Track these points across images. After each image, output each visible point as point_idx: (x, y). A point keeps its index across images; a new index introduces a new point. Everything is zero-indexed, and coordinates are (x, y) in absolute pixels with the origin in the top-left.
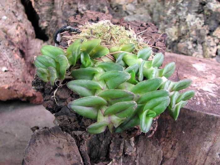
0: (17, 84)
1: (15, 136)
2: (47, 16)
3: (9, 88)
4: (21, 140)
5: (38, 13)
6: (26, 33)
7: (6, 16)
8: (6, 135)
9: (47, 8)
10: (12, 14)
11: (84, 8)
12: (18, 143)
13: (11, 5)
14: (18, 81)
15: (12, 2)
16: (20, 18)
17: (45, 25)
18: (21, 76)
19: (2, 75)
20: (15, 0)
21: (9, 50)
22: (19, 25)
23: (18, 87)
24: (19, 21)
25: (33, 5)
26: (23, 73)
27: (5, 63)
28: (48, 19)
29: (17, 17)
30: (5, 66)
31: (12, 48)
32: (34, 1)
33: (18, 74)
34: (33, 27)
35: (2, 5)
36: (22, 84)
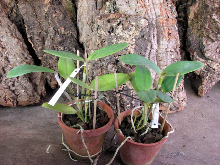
0: (30, 97)
1: (31, 122)
2: (41, 53)
3: (27, 101)
4: (35, 124)
5: (35, 51)
7: (19, 57)
8: (28, 122)
9: (41, 47)
10: (22, 55)
11: (62, 49)
12: (34, 126)
13: (21, 49)
14: (30, 96)
15: (21, 47)
16: (26, 55)
17: (40, 58)
18: (31, 93)
19: (22, 94)
20: (21, 43)
21: (24, 80)
22: (27, 62)
23: (31, 99)
24: (26, 58)
25: (33, 46)
26: (32, 91)
27: (23, 87)
28: (42, 55)
29: (24, 55)
30: (23, 89)
31: (25, 79)
32: (33, 43)
33: (30, 92)
34: (33, 59)
35: (16, 50)
36: (32, 97)
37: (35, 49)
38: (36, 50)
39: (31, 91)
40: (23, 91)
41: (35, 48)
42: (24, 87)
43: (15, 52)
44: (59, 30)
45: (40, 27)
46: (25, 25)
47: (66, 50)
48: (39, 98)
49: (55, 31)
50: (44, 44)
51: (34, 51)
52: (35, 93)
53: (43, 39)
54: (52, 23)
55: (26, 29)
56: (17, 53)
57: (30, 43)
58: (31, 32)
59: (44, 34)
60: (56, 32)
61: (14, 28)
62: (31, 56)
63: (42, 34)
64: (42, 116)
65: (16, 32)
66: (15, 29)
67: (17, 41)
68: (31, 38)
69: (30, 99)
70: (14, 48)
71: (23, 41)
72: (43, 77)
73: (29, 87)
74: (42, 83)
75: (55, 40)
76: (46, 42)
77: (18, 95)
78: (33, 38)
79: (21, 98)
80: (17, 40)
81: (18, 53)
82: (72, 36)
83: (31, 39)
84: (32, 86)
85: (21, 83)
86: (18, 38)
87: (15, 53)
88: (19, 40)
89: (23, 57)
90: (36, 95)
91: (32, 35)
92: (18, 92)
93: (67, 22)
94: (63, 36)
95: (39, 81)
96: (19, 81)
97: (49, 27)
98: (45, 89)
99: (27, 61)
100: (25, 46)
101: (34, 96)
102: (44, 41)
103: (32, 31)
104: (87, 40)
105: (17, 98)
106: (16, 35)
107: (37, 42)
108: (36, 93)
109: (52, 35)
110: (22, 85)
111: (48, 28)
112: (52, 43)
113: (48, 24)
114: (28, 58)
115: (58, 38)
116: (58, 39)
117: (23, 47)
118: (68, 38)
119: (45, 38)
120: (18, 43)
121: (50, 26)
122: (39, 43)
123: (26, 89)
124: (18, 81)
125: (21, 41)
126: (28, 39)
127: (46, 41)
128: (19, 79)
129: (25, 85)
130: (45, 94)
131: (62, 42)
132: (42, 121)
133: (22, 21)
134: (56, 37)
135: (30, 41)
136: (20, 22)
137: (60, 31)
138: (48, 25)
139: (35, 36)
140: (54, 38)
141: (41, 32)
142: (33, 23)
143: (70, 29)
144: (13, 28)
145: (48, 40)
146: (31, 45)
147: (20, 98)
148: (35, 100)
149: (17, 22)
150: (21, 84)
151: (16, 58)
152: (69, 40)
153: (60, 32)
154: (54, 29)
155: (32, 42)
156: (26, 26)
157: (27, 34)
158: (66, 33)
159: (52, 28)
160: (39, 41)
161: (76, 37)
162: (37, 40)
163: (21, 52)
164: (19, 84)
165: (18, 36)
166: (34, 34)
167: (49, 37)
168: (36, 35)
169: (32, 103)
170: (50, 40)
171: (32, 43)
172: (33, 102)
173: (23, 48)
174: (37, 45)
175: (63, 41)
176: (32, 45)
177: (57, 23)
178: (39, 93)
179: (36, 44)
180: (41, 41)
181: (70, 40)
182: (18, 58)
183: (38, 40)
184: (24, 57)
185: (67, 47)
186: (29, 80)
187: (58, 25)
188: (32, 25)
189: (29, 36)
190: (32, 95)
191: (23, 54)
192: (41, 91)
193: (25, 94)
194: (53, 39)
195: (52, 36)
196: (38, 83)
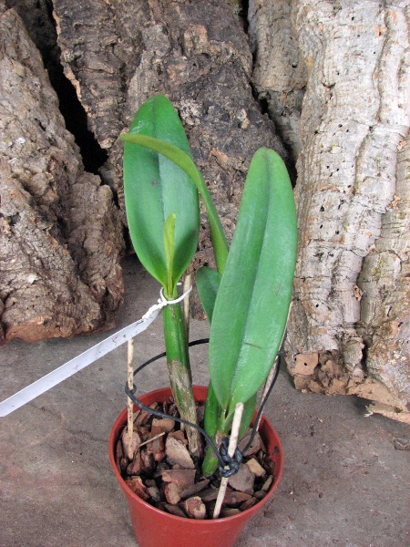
0: (60, 308)
1: (60, 417)
2: (111, 122)
3: (45, 323)
4: (74, 428)
5: (89, 115)
6: (66, 169)
7: (25, 136)
8: (43, 415)
9: (109, 101)
10: (35, 128)
11: (195, 112)
12: (70, 435)
13: (34, 104)
14: (59, 301)
15: (34, 97)
16: (51, 130)
17: (105, 145)
18: (64, 289)
19: (28, 291)
20: (36, 81)
21: (37, 230)
22: (53, 158)
23: (61, 316)
24: (50, 140)
25: (79, 96)
26: (68, 280)
27: (31, 262)
28: (114, 132)
29: (44, 129)
30: (32, 269)
31: (44, 226)
32: (81, 84)
33: (58, 285)
34: (77, 148)
35: (13, 108)
36: (68, 307)
37: (86, 108)
38: (93, 112)
39: (64, 280)
40: (32, 278)
41: (90, 104)
42: (37, 262)
43: (10, 114)
44: (187, 36)
45: (110, 23)
46: (54, 13)
47: (209, 117)
48: (95, 309)
49: (171, 39)
50: (124, 89)
51: (86, 114)
52: (82, 287)
53: (122, 70)
54: (158, 10)
55: (59, 31)
56: (16, 119)
57: (69, 82)
58: (77, 41)
59: (124, 52)
60: (172, 45)
61: (13, 23)
62: (72, 132)
63: (116, 51)
64: (102, 387)
65: (18, 37)
66: (14, 29)
67: (21, 73)
68: (75, 64)
69: (58, 313)
70: (8, 96)
71: (44, 73)
72: (114, 219)
73: (58, 263)
74: (108, 247)
75: (168, 76)
76: (134, 84)
77: (8, 295)
78: (83, 63)
79: (22, 311)
80: (19, 68)
81: (21, 118)
82: (235, 63)
83: (76, 66)
84: (69, 257)
85: (22, 244)
86: (24, 64)
87: (8, 118)
88: (29, 71)
89: (39, 136)
90: (84, 295)
91: (77, 54)
92: (10, 283)
93: (217, 9)
94: (199, 61)
95: (96, 234)
96: (18, 234)
97: (148, 26)
98: (120, 268)
99: (53, 150)
100: (51, 94)
101: (74, 299)
102: (124, 79)
103: (82, 39)
104: (289, 85)
105: (5, 310)
106: (18, 50)
107: (97, 81)
108: (85, 287)
109: (158, 52)
110: (29, 252)
111: (141, 28)
112: (158, 86)
113: (141, 13)
114: (60, 140)
115: (181, 67)
116: (181, 70)
117: (43, 96)
118: (220, 71)
119: (129, 66)
120: (23, 78)
121: (149, 19)
122: (104, 85)
123: (44, 269)
124: (13, 233)
125: (36, 74)
126: (61, 68)
127: (135, 78)
128: (18, 227)
129: (40, 254)
130: (118, 289)
131: (194, 83)
132: (105, 414)
133: (44, 7)
134: (176, 63)
135: (70, 75)
136: (37, 10)
137: (192, 40)
138: (144, 19)
139: (91, 57)
140: (166, 66)
141: (113, 45)
142: (86, 9)
143: (226, 34)
144: (9, 24)
145: (142, 75)
146: (74, 89)
147: (15, 311)
148: (78, 320)
149: (27, 11)
150: (23, 249)
151: (10, 137)
152: (222, 78)
153: (188, 45)
154: (165, 30)
155: (77, 78)
156: (58, 20)
157: (62, 47)
158: (213, 50)
159: (158, 28)
160: (106, 78)
161: (247, 70)
162: (96, 74)
163: (32, 115)
164: (16, 246)
165: (24, 56)
166: (85, 50)
167: (145, 61)
168: (96, 52)
169: (65, 332)
170: (149, 74)
171: (76, 83)
172: (69, 330)
173: (43, 99)
174: (97, 94)
175: (199, 80)
176: (78, 91)
177: (178, 9)
178: (95, 287)
179: (92, 86)
180: (112, 79)
181: (227, 80)
182: (21, 140)
183: (101, 71)
184: (44, 135)
185: (217, 106)
186: (56, 231)
187: (183, 18)
188: (83, 14)
189: (67, 55)
190: (66, 296)
191: (40, 124)
192: (104, 278)
193: (39, 291)
194: (160, 72)
195: (158, 60)
196: (92, 244)
